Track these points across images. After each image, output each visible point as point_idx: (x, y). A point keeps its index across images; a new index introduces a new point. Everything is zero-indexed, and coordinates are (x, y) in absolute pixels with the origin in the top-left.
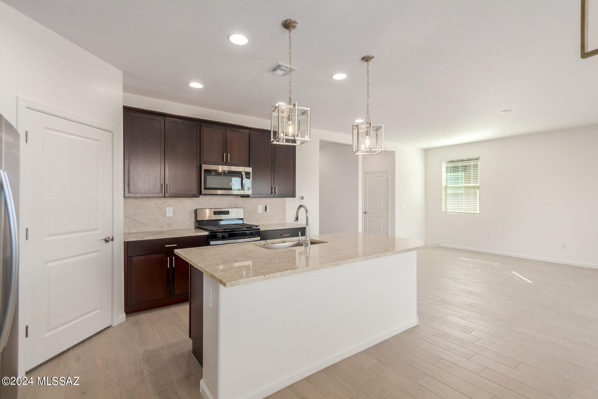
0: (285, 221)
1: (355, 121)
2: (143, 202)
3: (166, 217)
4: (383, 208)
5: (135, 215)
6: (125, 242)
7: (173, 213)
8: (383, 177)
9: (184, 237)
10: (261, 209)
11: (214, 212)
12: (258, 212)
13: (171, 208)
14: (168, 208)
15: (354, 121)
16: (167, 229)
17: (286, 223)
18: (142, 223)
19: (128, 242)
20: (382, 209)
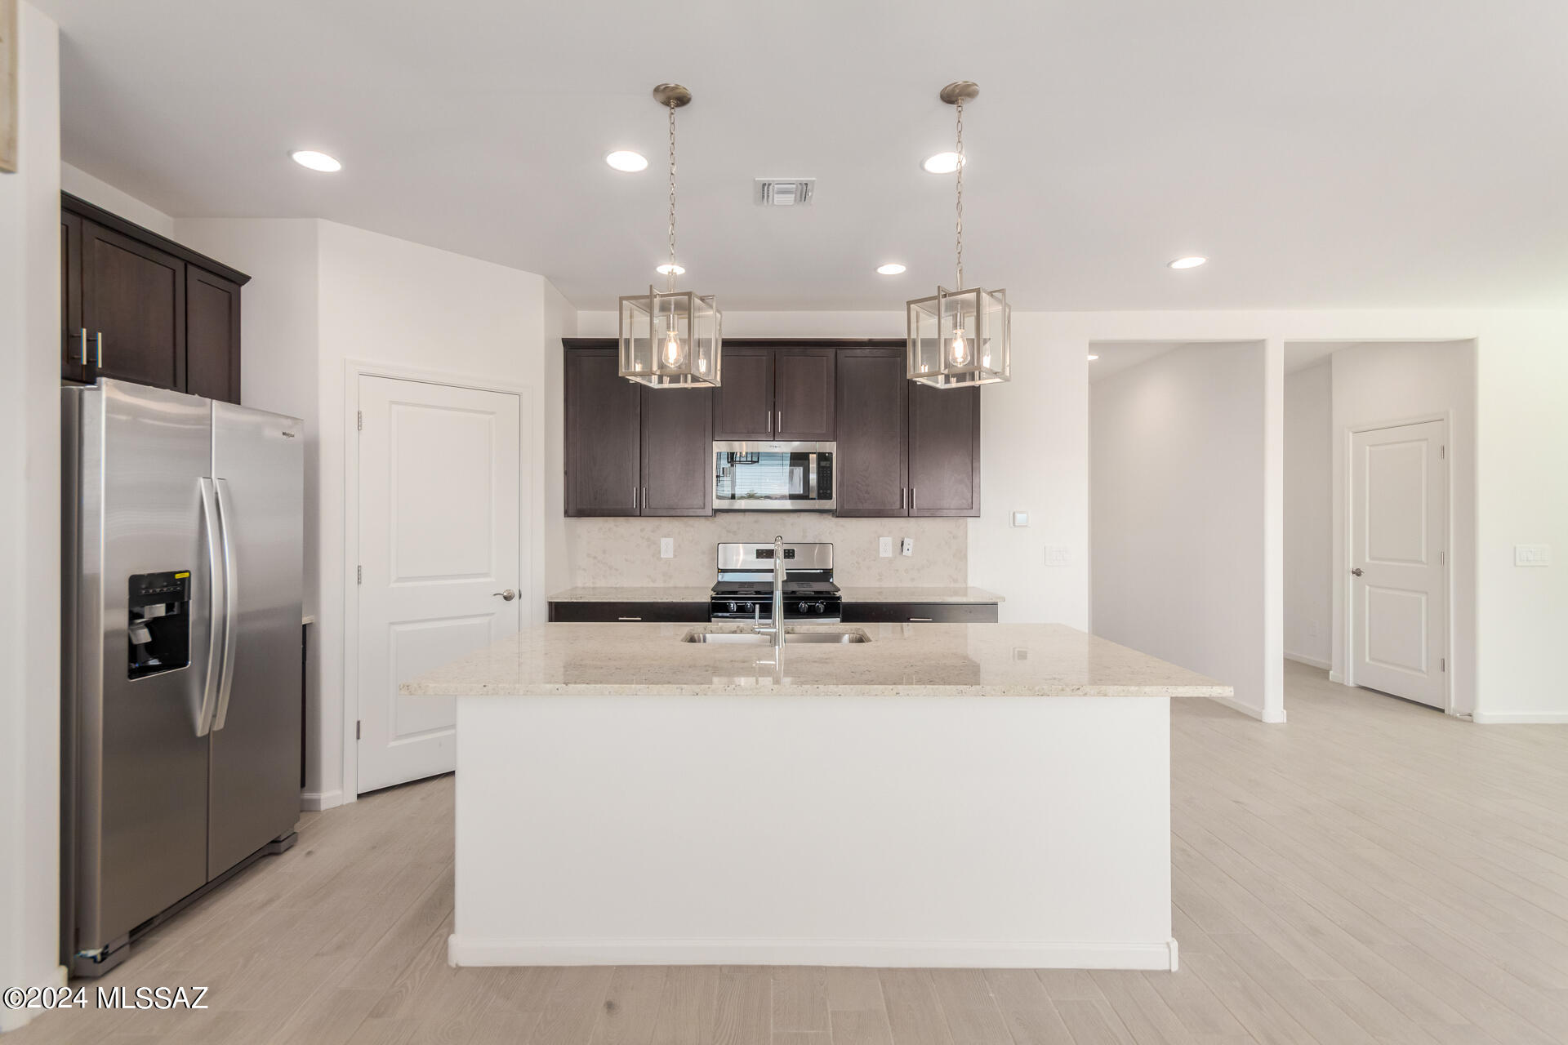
0: (965, 581)
1: (1175, 266)
2: (616, 526)
3: (660, 559)
4: (1424, 559)
5: (604, 552)
6: (550, 604)
7: (675, 551)
8: (1426, 439)
9: (657, 603)
10: (886, 546)
11: (757, 550)
12: (881, 555)
13: (670, 540)
14: (664, 541)
15: (1169, 264)
16: (662, 585)
17: (966, 588)
18: (617, 570)
19: (557, 604)
20: (1423, 563)
